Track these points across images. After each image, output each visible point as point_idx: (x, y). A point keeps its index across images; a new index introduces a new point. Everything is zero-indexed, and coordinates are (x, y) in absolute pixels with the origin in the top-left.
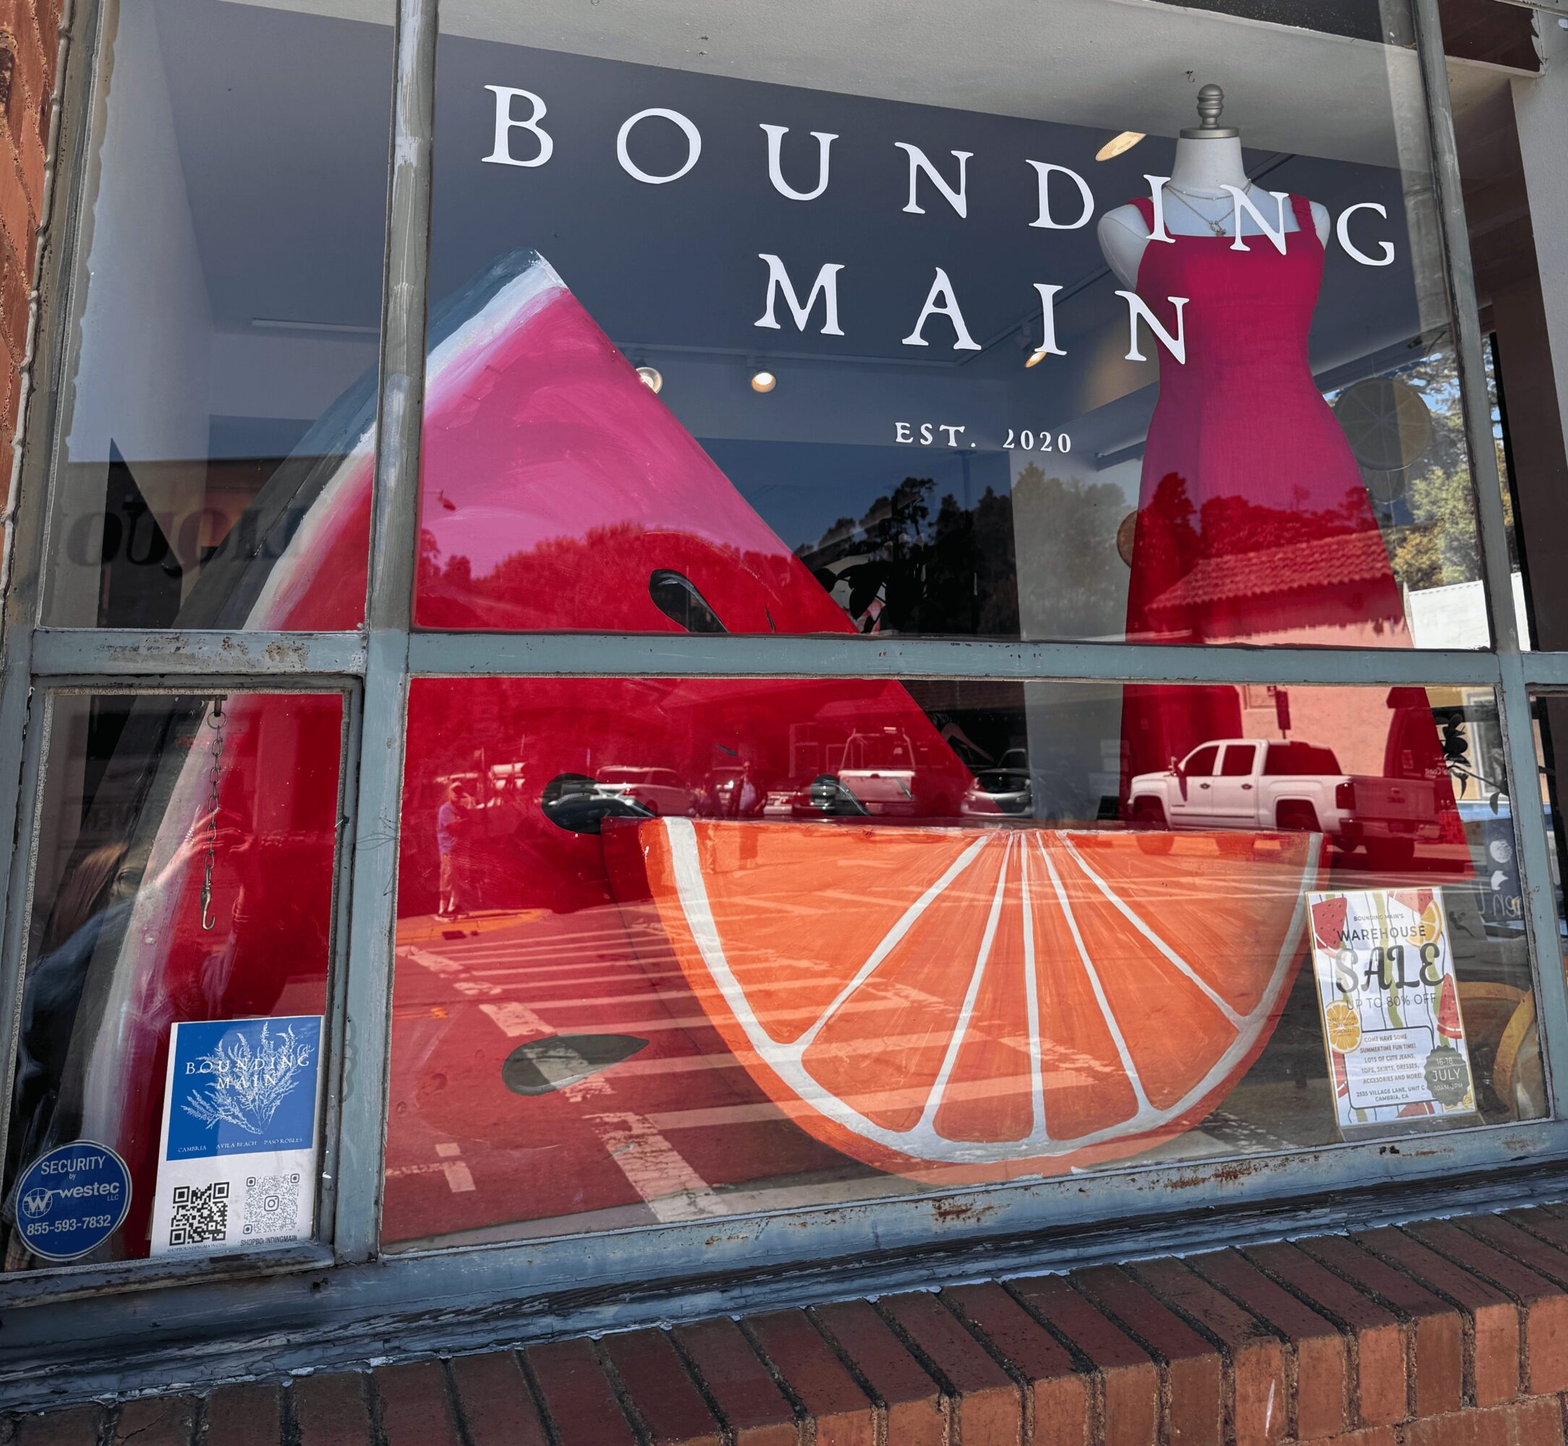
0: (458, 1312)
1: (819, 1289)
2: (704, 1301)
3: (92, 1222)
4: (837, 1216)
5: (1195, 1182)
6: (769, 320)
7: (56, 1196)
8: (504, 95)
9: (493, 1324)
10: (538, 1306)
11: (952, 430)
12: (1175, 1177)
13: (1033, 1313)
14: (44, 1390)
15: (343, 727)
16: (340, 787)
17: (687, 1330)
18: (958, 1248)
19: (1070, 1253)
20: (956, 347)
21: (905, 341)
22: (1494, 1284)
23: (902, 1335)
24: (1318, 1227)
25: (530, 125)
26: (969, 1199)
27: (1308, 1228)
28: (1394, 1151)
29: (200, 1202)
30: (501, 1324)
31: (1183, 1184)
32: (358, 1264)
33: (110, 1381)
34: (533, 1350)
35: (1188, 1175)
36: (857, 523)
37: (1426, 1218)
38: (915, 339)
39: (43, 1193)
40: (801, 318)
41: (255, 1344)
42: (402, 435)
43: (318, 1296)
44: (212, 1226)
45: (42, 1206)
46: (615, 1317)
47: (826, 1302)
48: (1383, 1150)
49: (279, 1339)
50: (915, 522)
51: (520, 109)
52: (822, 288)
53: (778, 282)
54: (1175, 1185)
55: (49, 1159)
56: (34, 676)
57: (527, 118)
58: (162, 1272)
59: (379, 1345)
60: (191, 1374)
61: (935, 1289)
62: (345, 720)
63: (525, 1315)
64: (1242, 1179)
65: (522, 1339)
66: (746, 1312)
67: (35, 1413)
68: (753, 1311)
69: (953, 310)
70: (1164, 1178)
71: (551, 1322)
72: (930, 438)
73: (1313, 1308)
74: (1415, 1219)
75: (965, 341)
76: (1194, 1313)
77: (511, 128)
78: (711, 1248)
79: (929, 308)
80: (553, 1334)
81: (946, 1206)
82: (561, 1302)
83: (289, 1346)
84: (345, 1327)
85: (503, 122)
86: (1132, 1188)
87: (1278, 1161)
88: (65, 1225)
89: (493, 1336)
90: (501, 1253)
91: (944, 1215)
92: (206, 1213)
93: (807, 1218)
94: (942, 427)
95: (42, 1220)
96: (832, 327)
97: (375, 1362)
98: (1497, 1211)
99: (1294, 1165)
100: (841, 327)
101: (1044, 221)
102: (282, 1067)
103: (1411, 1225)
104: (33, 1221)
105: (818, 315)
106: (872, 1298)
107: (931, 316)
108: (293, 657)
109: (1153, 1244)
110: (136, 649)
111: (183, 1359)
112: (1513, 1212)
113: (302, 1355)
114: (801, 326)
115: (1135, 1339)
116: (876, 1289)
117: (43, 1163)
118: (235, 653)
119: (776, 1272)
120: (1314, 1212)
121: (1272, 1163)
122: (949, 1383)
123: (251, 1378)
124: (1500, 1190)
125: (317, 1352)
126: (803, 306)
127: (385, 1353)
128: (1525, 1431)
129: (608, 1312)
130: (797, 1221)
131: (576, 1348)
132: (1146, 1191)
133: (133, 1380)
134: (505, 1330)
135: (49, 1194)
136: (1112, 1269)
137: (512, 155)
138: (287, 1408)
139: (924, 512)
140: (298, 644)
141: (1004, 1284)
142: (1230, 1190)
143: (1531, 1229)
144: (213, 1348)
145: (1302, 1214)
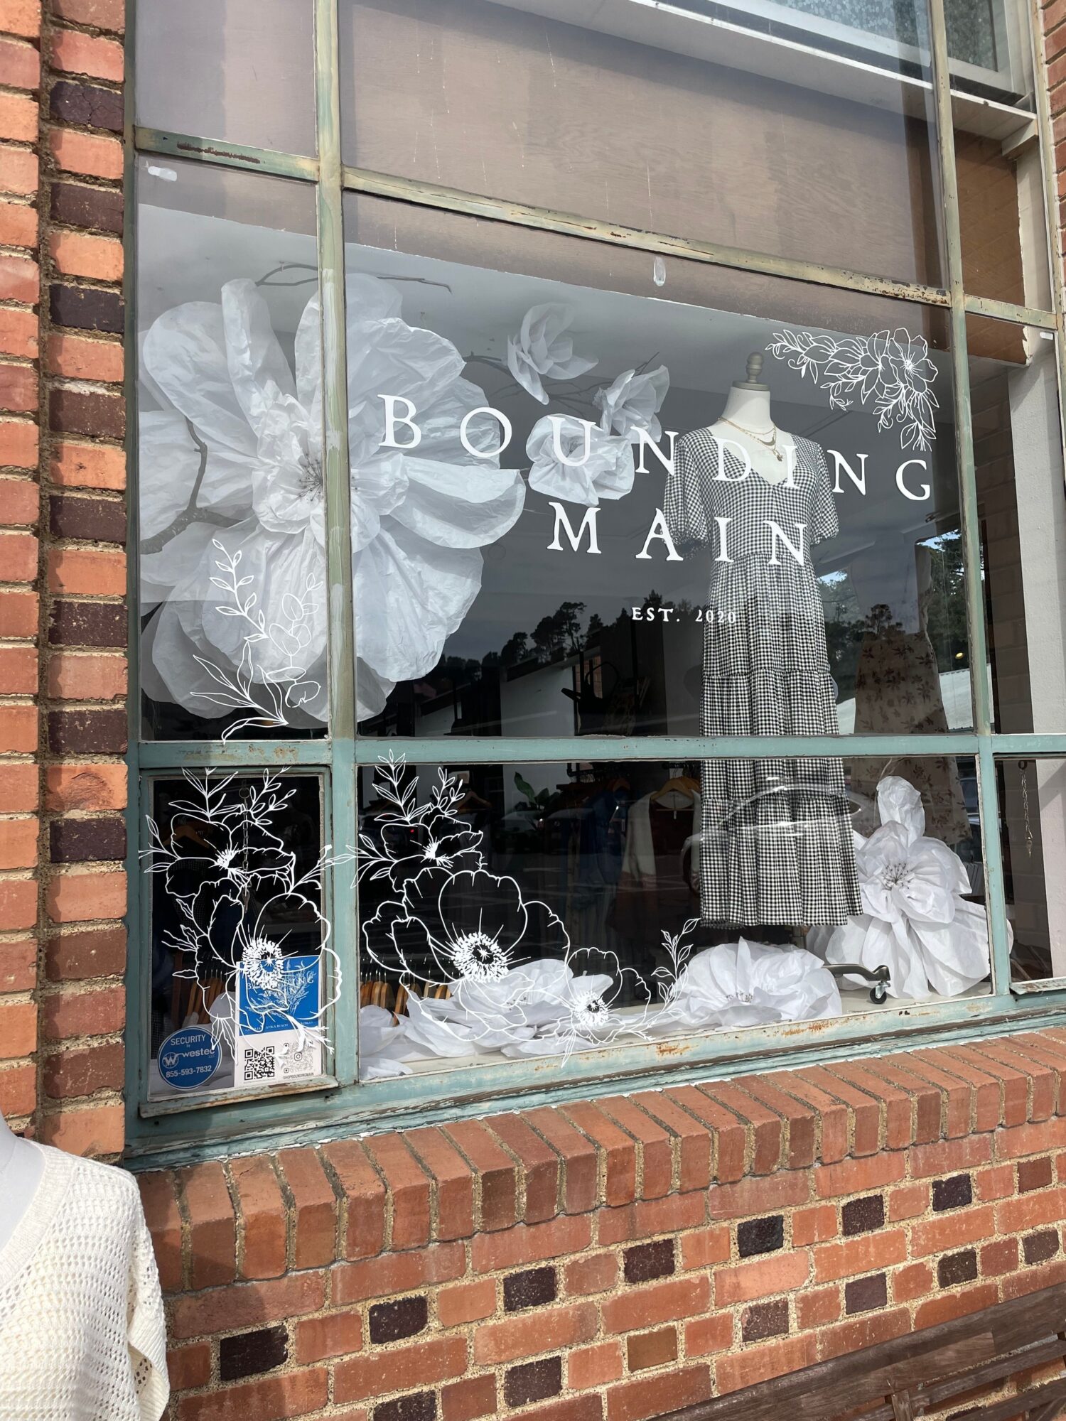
0: (406, 1108)
1: (597, 1091)
2: (537, 1099)
3: (201, 1069)
4: (604, 1054)
5: (798, 1032)
6: (556, 545)
7: (181, 1056)
8: (390, 400)
9: (425, 1114)
10: (448, 1104)
11: (666, 611)
12: (787, 1029)
13: (714, 1099)
14: (188, 1155)
15: (320, 795)
16: (321, 828)
17: (529, 1114)
18: (671, 1069)
19: (731, 1069)
20: (668, 559)
21: (638, 556)
22: (959, 1077)
23: (645, 1111)
24: (864, 1053)
25: (407, 420)
26: (676, 1044)
27: (859, 1054)
28: (906, 1013)
29: (259, 1057)
30: (429, 1113)
31: (792, 1033)
32: (350, 1085)
33: (224, 1149)
34: (447, 1126)
35: (794, 1028)
36: (529, 636)
37: (923, 1047)
38: (644, 555)
39: (173, 1055)
40: (575, 543)
41: (299, 1128)
42: (342, 622)
43: (328, 1103)
44: (267, 1070)
45: (173, 1062)
46: (489, 1108)
47: (601, 1097)
48: (901, 1013)
49: (312, 1124)
50: (571, 635)
51: (401, 411)
52: (588, 523)
53: (561, 521)
54: (787, 1034)
55: (175, 1037)
56: (141, 770)
57: (405, 415)
58: (244, 1093)
59: (364, 1126)
60: (265, 1144)
61: (659, 1089)
62: (321, 790)
63: (442, 1109)
64: (823, 1029)
65: (440, 1121)
66: (559, 1104)
67: (185, 1166)
68: (563, 1103)
69: (666, 536)
70: (781, 1030)
71: (456, 1112)
72: (653, 616)
73: (863, 1091)
74: (917, 1048)
75: (674, 556)
76: (799, 1096)
77: (395, 423)
78: (539, 1072)
79: (652, 535)
80: (457, 1118)
81: (663, 1047)
82: (461, 1102)
83: (317, 1128)
84: (347, 1118)
85: (390, 419)
86: (764, 1035)
87: (843, 1020)
88: (187, 1072)
89: (425, 1120)
90: (426, 1078)
91: (662, 1052)
92: (263, 1063)
93: (589, 1055)
94: (660, 610)
95: (173, 1070)
96: (594, 549)
97: (363, 1135)
98: (962, 1043)
99: (852, 1022)
100: (599, 549)
101: (721, 477)
102: (299, 984)
103: (915, 1051)
104: (170, 1070)
105: (585, 542)
106: (626, 1095)
107: (653, 540)
108: (290, 755)
109: (775, 1064)
110: (199, 752)
111: (261, 1137)
112: (971, 1044)
113: (324, 1132)
114: (575, 548)
115: (770, 1109)
116: (628, 1090)
117: (171, 1039)
118: (256, 753)
119: (575, 1084)
120: (862, 1046)
121: (840, 1021)
122: (674, 1132)
123: (298, 1145)
124: (964, 1032)
125: (332, 1131)
126: (576, 535)
127: (368, 1130)
128: (972, 1150)
129: (485, 1106)
130: (584, 1057)
131: (471, 1125)
132: (771, 1037)
133: (235, 1148)
134: (432, 1116)
135: (177, 1055)
136: (754, 1077)
137: (397, 441)
138: (322, 1159)
139: (577, 626)
140: (292, 748)
141: (696, 1087)
142: (817, 1037)
143: (980, 1051)
144: (277, 1130)
145: (856, 1047)
